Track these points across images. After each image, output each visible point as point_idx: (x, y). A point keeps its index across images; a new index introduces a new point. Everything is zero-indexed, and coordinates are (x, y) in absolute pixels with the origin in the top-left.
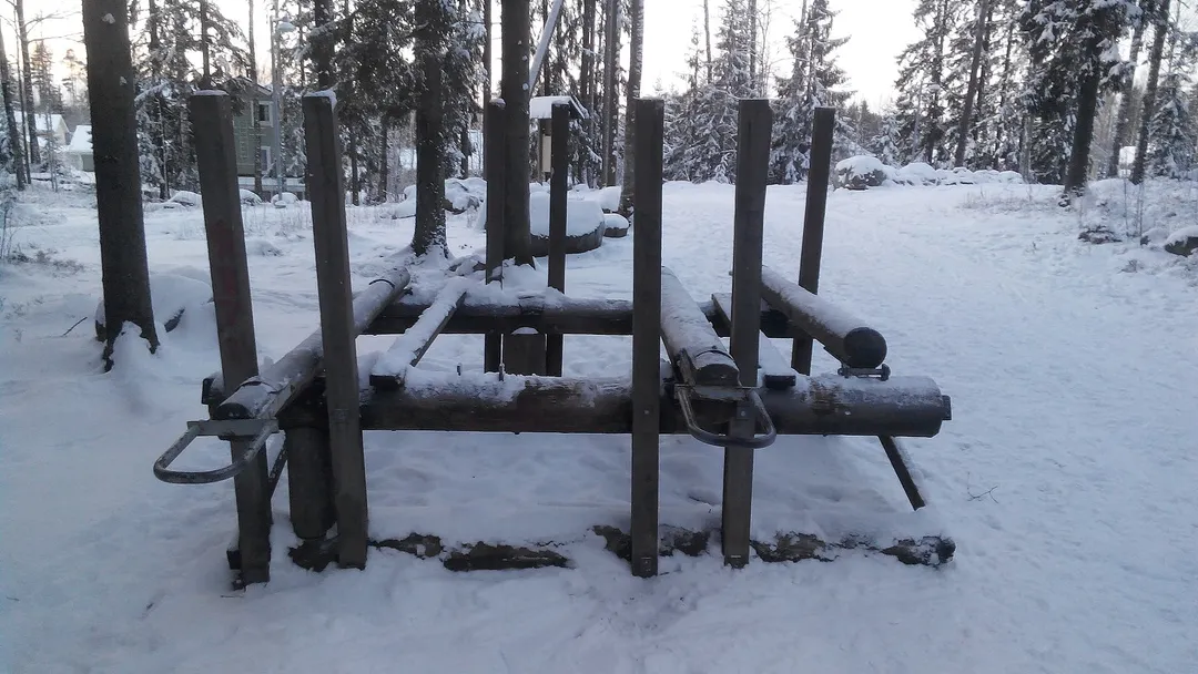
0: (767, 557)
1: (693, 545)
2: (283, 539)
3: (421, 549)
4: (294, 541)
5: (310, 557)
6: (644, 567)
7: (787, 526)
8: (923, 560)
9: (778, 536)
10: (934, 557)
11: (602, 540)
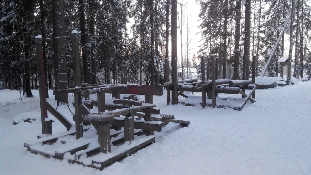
0: (218, 107)
1: (210, 106)
2: (171, 101)
3: (183, 104)
4: (172, 102)
5: (173, 104)
6: (204, 107)
7: (221, 104)
8: (237, 109)
9: (220, 105)
10: (238, 109)
11: (200, 104)
